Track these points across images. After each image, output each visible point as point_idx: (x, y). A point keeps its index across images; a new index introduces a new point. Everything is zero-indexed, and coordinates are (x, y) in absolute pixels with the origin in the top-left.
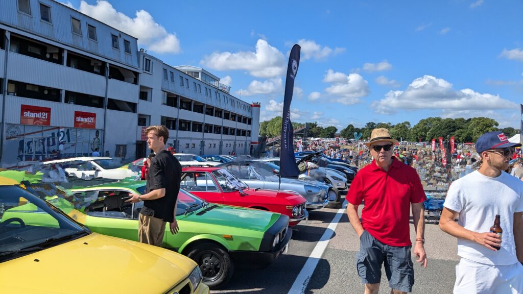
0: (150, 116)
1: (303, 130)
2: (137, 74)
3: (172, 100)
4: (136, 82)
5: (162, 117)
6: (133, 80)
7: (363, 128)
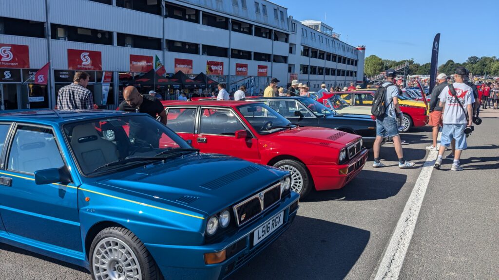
0: (294, 65)
1: (403, 69)
2: (287, 35)
3: (306, 52)
4: (286, 41)
5: (301, 65)
6: (284, 40)
7: (464, 63)
